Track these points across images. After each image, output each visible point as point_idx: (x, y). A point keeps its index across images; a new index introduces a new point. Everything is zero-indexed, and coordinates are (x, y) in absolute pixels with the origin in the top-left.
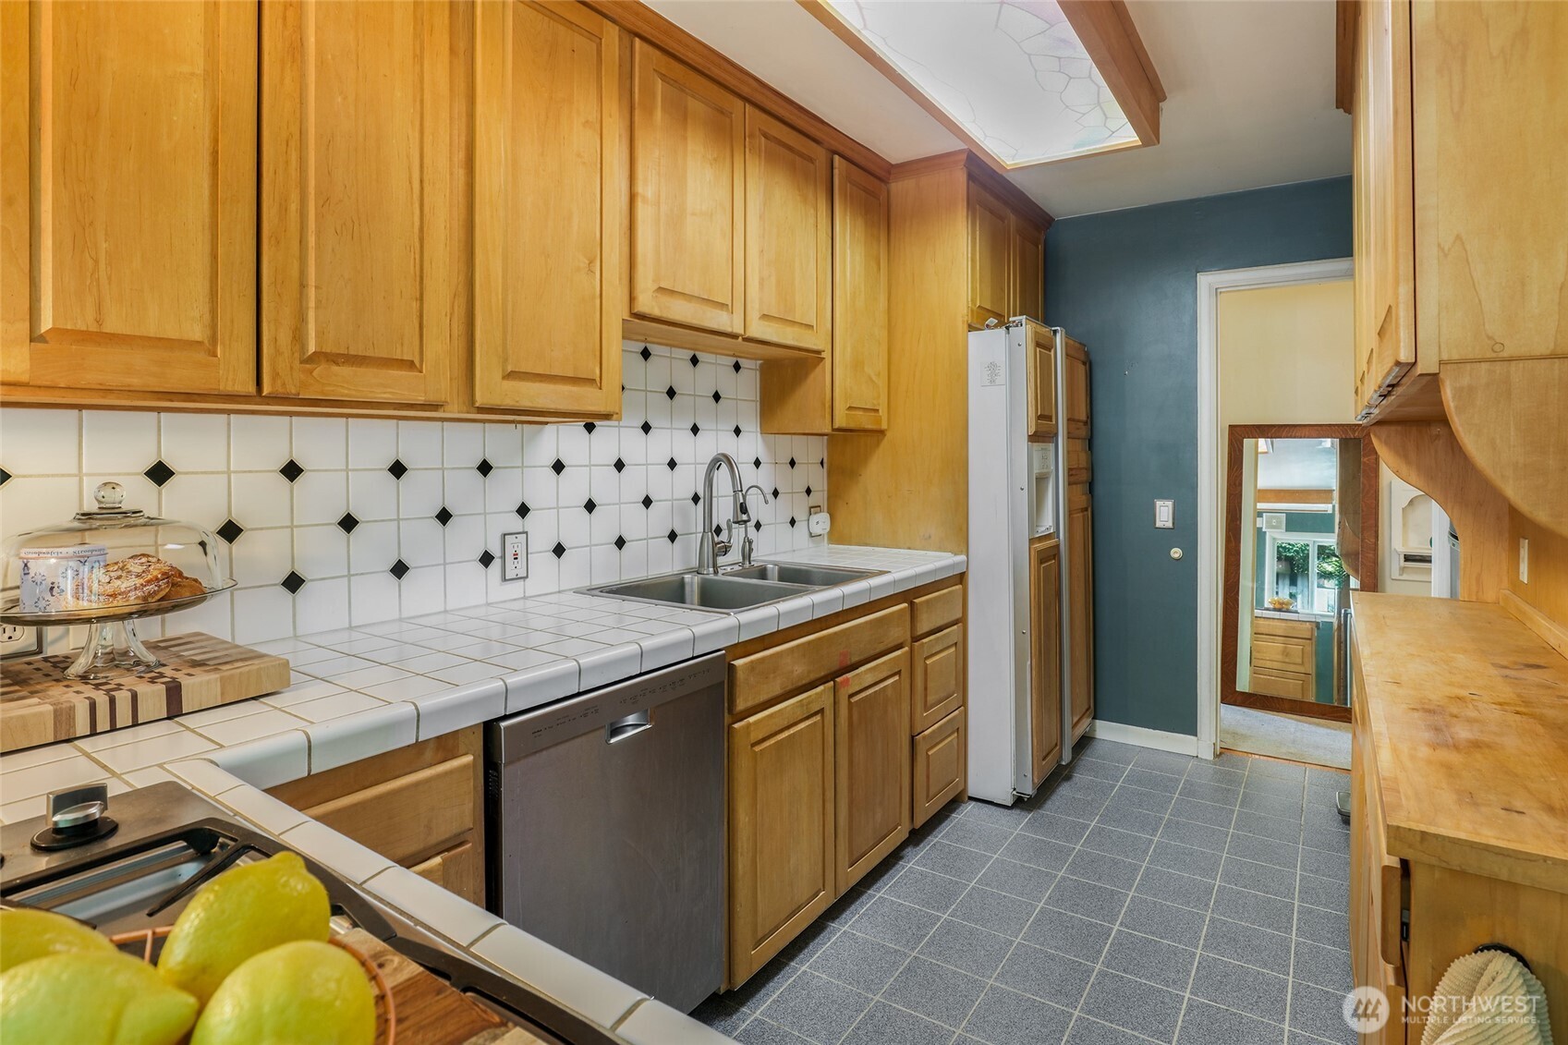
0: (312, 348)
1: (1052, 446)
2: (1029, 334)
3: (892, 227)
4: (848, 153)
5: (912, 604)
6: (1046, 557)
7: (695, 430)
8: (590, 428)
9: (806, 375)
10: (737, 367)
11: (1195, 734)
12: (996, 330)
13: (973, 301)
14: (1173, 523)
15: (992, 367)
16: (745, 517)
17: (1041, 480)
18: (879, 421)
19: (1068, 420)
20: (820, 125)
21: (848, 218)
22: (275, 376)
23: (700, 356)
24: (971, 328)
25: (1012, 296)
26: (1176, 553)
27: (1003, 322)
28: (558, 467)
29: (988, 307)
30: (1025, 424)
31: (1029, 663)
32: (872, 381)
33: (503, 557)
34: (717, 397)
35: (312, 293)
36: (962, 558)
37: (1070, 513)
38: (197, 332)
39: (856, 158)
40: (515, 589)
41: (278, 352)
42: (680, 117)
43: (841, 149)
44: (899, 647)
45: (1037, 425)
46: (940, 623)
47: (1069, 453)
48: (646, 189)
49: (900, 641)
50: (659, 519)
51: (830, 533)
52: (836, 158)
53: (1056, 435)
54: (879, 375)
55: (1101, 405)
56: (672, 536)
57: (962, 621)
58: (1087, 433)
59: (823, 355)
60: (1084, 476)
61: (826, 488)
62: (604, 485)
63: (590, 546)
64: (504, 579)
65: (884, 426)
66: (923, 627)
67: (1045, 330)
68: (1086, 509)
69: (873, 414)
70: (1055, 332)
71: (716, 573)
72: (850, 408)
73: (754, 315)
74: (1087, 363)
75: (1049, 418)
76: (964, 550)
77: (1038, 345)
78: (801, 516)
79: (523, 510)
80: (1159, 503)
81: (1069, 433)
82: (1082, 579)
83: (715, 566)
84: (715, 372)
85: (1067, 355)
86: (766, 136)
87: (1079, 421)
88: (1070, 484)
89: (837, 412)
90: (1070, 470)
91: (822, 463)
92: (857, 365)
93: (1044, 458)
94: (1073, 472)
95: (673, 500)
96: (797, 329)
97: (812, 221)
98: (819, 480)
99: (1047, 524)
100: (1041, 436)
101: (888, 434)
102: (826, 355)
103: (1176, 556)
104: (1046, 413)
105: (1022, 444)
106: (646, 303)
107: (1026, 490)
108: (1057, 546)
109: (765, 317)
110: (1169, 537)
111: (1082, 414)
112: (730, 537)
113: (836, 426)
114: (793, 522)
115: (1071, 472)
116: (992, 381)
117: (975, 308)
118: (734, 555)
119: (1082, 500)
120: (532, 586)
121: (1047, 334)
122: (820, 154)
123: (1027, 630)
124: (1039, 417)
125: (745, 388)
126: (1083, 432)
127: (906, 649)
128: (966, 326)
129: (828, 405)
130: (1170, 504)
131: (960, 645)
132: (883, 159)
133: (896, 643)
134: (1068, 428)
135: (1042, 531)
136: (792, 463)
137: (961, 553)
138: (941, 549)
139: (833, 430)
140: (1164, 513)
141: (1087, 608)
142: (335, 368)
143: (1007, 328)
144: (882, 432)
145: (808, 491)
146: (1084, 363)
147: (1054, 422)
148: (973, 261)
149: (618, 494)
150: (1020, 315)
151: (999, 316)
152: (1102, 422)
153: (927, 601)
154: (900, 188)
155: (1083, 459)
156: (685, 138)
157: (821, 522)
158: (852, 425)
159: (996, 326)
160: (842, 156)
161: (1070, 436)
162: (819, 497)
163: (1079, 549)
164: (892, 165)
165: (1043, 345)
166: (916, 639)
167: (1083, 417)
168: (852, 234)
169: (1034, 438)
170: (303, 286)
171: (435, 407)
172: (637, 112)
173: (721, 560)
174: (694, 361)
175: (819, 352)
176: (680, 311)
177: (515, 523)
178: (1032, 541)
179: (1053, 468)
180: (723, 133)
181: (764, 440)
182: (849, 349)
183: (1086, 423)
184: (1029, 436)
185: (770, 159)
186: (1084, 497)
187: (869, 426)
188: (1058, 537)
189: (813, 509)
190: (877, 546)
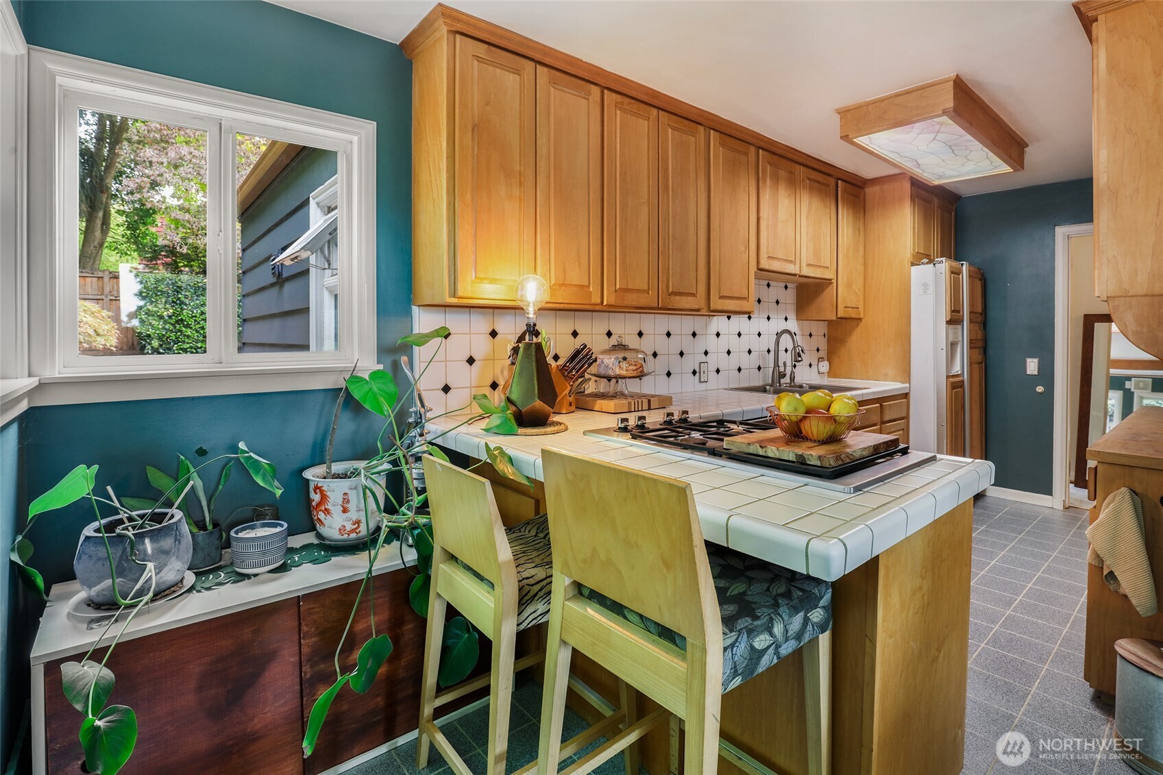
0: (671, 291)
1: (960, 327)
2: (947, 267)
3: (867, 212)
4: (845, 178)
5: (881, 405)
6: (956, 386)
7: (769, 318)
8: (729, 318)
9: (823, 291)
10: (786, 287)
11: (1051, 494)
12: (928, 265)
13: (914, 250)
14: (1038, 372)
15: (925, 285)
16: (800, 359)
17: (953, 345)
18: (859, 313)
19: (970, 312)
20: (833, 168)
21: (845, 212)
22: (662, 300)
23: (771, 283)
24: (913, 264)
25: (936, 245)
26: (1040, 389)
27: (931, 261)
28: (718, 335)
29: (922, 252)
30: (944, 314)
31: (945, 441)
32: (856, 293)
33: (700, 372)
34: (777, 302)
35: (671, 271)
36: (907, 385)
37: (971, 364)
38: (646, 287)
39: (849, 179)
40: (703, 386)
41: (663, 292)
42: (776, 179)
43: (842, 177)
44: (875, 425)
45: (951, 315)
46: (895, 417)
47: (970, 331)
48: (764, 214)
49: (875, 422)
50: (754, 360)
51: (829, 372)
52: (840, 182)
53: (963, 321)
54: (859, 290)
55: (991, 304)
56: (759, 368)
57: (906, 418)
58: (982, 319)
59: (833, 281)
60: (980, 344)
61: (826, 348)
62: (734, 343)
63: (728, 370)
64: (700, 382)
65: (862, 316)
66: (887, 418)
67: (956, 264)
68: (981, 363)
69: (856, 310)
70: (962, 264)
71: (780, 386)
72: (846, 307)
73: (804, 264)
74: (982, 280)
75: (958, 312)
76: (908, 381)
77: (952, 273)
78: (814, 363)
79: (706, 353)
80: (1029, 360)
81: (970, 319)
82: (978, 402)
83: (779, 383)
84: (777, 291)
85: (970, 276)
86: (809, 179)
87: (976, 313)
88: (971, 348)
89: (839, 309)
90: (971, 340)
91: (824, 335)
92: (849, 285)
93: (956, 333)
94: (973, 341)
95: (759, 351)
96: (822, 269)
97: (828, 216)
98: (823, 344)
99: (957, 369)
100: (954, 321)
101: (863, 320)
102: (834, 281)
103: (1040, 391)
104: (957, 309)
105: (944, 325)
106: (765, 264)
107: (945, 349)
108: (963, 381)
109: (809, 265)
110: (1035, 380)
111: (979, 309)
112: (785, 370)
113: (839, 316)
114: (810, 365)
115: (971, 341)
116: (925, 293)
117: (915, 254)
118: (787, 380)
119: (978, 357)
120: (709, 386)
121: (958, 266)
122: (832, 181)
123: (945, 424)
124: (953, 311)
125: (789, 297)
126: (980, 319)
127: (879, 427)
128: (910, 264)
129: (835, 305)
130: (1036, 360)
131: (905, 430)
132: (863, 178)
133: (873, 423)
134: (970, 317)
135: (954, 372)
136: (811, 335)
137: (906, 383)
138: (894, 381)
139: (837, 318)
140: (1032, 366)
141: (981, 417)
142: (676, 297)
143: (934, 264)
144: (860, 319)
145: (818, 350)
146: (980, 280)
147: (961, 314)
148: (914, 228)
149: (739, 346)
150: (941, 257)
151: (927, 256)
152: (992, 314)
153: (889, 405)
154: (870, 191)
155: (980, 335)
156: (778, 188)
157: (825, 366)
158: (846, 316)
159: (927, 263)
160: (841, 180)
161: (971, 321)
162: (823, 353)
163: (976, 384)
164: (867, 180)
165: (955, 273)
166: (883, 423)
167: (980, 310)
168: (847, 219)
169: (949, 322)
170: (669, 269)
171: (698, 310)
172: (760, 182)
173: (782, 381)
174: (768, 285)
175: (831, 280)
176: (776, 266)
177: (703, 358)
178: (948, 377)
179: (960, 338)
180: (793, 183)
181: (798, 324)
182: (845, 277)
183: (981, 314)
184: (947, 321)
185: (811, 189)
186: (980, 356)
187: (854, 316)
188: (963, 376)
189: (820, 359)
190: (857, 379)
